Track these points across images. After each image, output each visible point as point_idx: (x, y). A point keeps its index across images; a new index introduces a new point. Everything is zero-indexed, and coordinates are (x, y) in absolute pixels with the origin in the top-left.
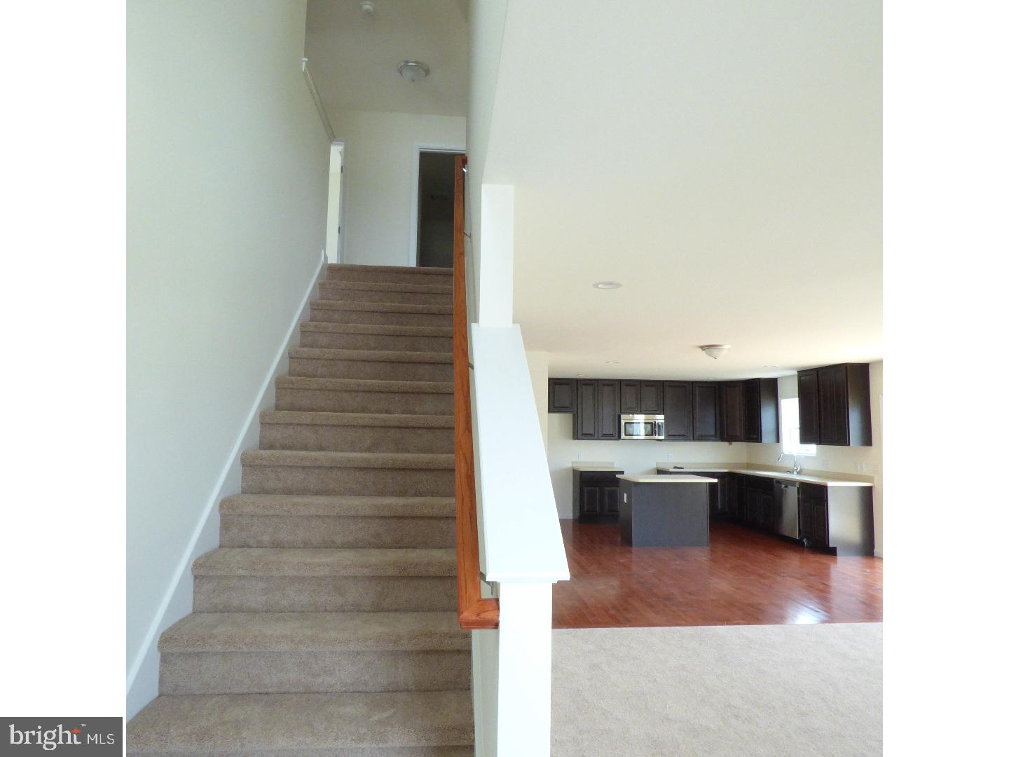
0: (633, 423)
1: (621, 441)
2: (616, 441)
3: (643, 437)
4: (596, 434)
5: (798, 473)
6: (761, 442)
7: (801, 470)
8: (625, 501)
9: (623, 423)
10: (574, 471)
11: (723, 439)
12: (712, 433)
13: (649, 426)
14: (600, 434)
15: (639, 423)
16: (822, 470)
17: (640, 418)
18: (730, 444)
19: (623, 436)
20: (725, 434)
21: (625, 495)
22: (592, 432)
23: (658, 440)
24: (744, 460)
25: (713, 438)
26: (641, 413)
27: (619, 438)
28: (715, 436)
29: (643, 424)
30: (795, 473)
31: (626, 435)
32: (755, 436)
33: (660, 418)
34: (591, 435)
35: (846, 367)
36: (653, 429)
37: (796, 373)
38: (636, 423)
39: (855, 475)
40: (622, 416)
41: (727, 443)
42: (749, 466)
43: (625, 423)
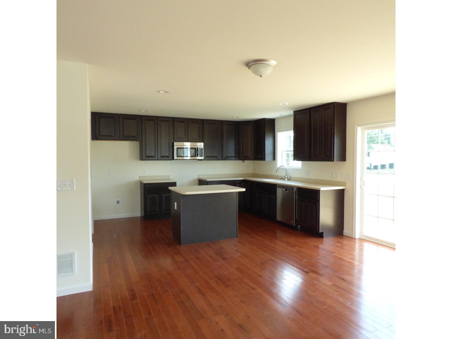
0: (183, 148)
1: (174, 161)
2: (172, 161)
3: (189, 158)
4: (156, 157)
5: (288, 180)
6: (264, 160)
7: (290, 177)
8: (176, 208)
9: (175, 147)
10: (141, 183)
11: (240, 159)
12: (233, 155)
13: (193, 151)
14: (159, 157)
15: (187, 148)
16: (306, 177)
17: (188, 145)
18: (243, 162)
19: (175, 157)
20: (240, 156)
21: (176, 203)
22: (153, 155)
23: (199, 160)
24: (251, 171)
25: (234, 158)
26: (188, 141)
27: (173, 159)
28: (235, 156)
29: (190, 149)
30: (286, 179)
31: (177, 156)
32: (261, 157)
33: (201, 145)
34: (153, 156)
35: (334, 105)
36: (195, 152)
37: (293, 113)
38: (185, 148)
39: (331, 181)
40: (175, 143)
41: (241, 161)
42: (254, 175)
43: (177, 148)
